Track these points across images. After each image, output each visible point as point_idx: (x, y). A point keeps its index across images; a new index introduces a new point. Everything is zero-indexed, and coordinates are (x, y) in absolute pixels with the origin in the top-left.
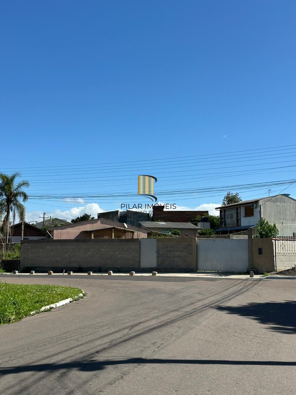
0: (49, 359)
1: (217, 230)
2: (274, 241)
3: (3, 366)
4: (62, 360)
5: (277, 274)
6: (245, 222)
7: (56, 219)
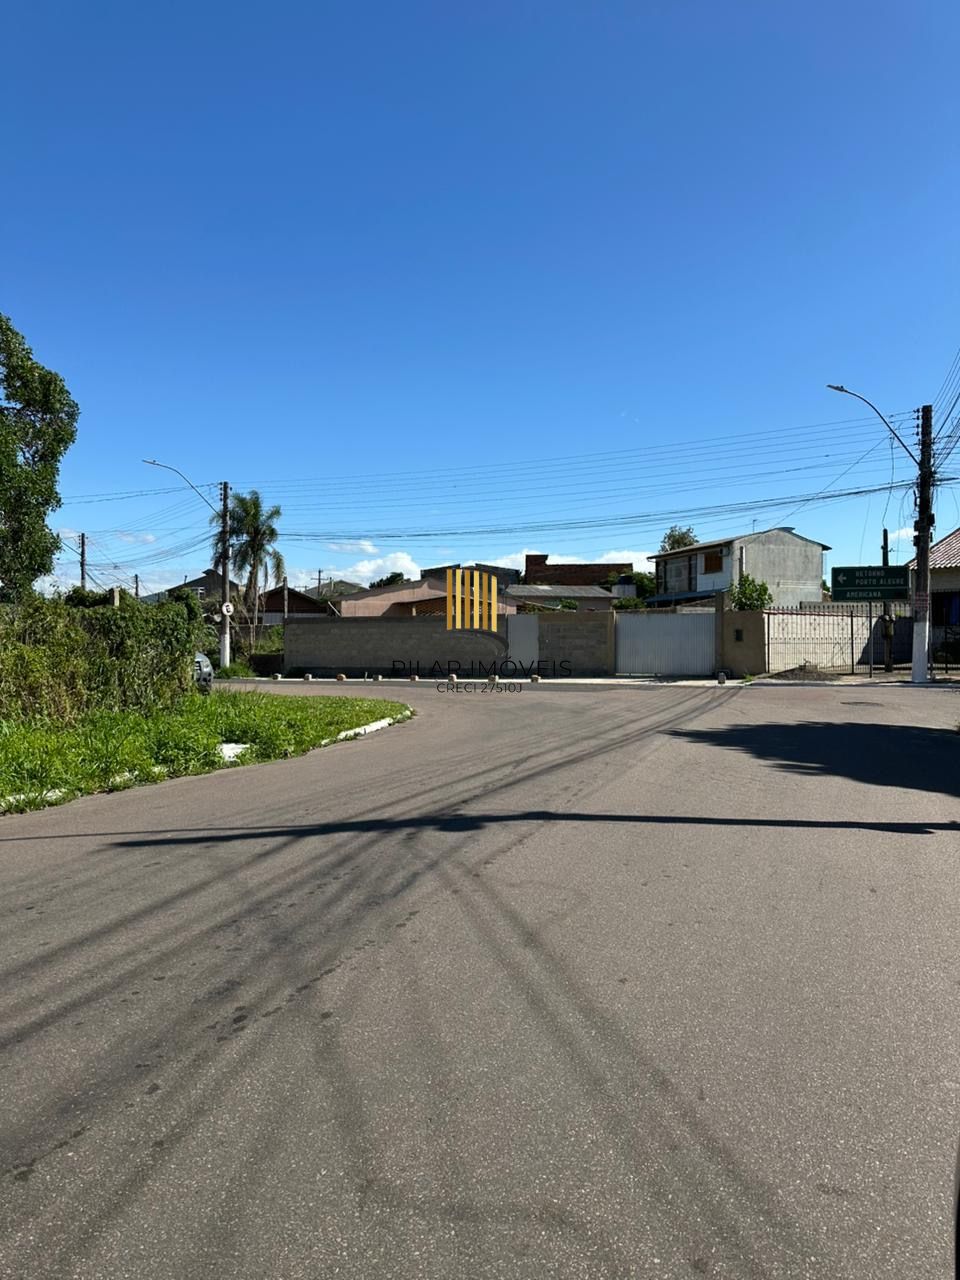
0: (379, 812)
1: (648, 600)
2: (766, 616)
3: (297, 824)
4: (403, 814)
5: (771, 677)
6: (705, 582)
7: (341, 582)
